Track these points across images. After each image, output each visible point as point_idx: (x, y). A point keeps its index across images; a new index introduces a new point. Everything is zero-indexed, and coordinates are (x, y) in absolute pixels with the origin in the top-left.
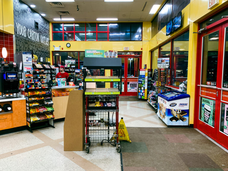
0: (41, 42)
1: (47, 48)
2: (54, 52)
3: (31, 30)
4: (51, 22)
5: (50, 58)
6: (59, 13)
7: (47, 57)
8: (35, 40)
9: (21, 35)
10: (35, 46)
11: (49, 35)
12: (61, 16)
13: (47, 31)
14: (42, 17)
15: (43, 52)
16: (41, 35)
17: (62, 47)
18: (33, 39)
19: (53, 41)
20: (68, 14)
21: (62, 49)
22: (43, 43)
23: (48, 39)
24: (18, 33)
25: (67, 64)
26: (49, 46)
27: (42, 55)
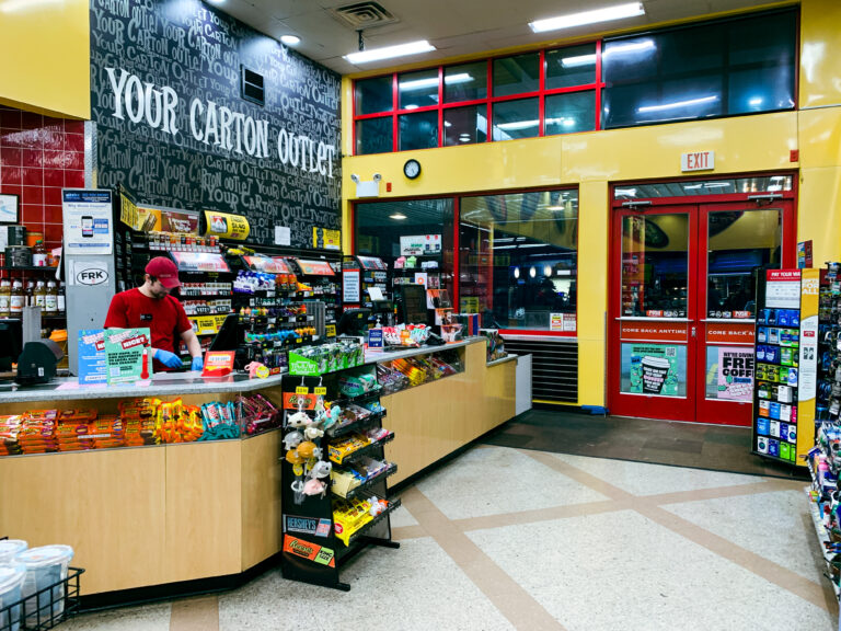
0: (278, 160)
1: (324, 185)
2: (359, 206)
3: (212, 105)
4: (346, 75)
5: (339, 228)
6: (342, 13)
7: (320, 225)
8: (239, 150)
9: (144, 123)
10: (239, 174)
11: (338, 130)
12: (360, 32)
13: (325, 113)
14: (292, 52)
15: (292, 204)
16: (283, 131)
17: (386, 179)
18: (225, 143)
19: (355, 153)
20: (385, 18)
21: (389, 187)
22: (295, 164)
23: (331, 148)
24: (118, 114)
25: (407, 254)
26: (339, 178)
27: (285, 218)
